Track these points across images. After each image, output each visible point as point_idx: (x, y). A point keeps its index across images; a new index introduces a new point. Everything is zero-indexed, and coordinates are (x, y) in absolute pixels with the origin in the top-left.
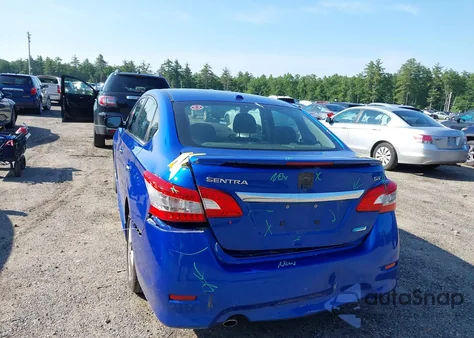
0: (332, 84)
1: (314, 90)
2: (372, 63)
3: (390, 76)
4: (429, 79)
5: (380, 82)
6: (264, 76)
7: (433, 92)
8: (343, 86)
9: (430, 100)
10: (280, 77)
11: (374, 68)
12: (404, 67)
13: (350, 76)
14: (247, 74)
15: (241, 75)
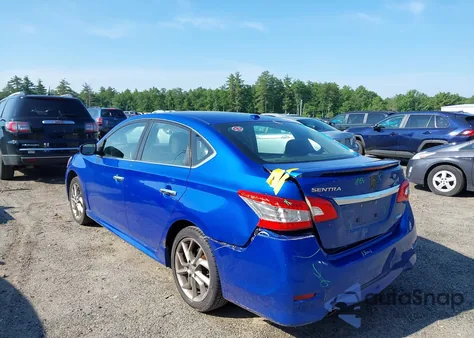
0: (198, 97)
1: (181, 103)
2: (232, 76)
3: (250, 88)
4: (282, 89)
5: (241, 93)
6: (128, 91)
7: (286, 100)
8: (209, 98)
9: (285, 107)
10: (146, 91)
11: (235, 81)
12: (261, 79)
13: (214, 89)
14: (110, 89)
15: (103, 90)
